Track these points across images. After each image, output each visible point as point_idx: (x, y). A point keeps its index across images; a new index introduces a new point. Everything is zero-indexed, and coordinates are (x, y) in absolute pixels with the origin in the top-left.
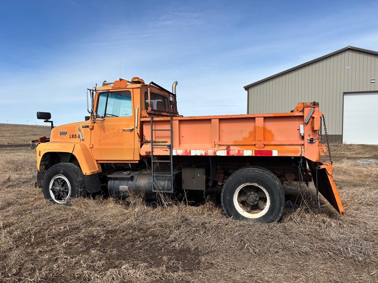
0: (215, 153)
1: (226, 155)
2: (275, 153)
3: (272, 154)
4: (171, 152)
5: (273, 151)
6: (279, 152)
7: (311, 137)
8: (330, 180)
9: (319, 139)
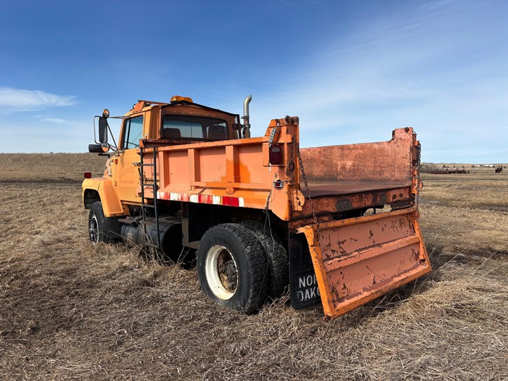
0: (189, 199)
1: (197, 202)
2: (242, 204)
3: (238, 203)
4: (155, 195)
5: (240, 199)
6: (245, 201)
7: (278, 179)
8: (312, 254)
9: (287, 182)
